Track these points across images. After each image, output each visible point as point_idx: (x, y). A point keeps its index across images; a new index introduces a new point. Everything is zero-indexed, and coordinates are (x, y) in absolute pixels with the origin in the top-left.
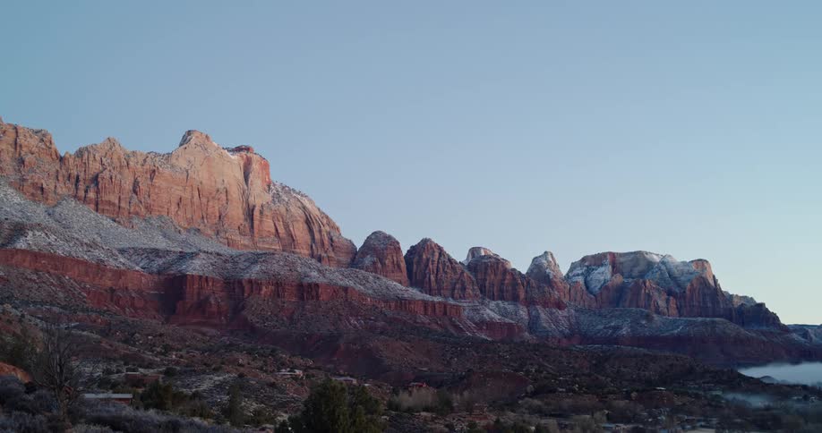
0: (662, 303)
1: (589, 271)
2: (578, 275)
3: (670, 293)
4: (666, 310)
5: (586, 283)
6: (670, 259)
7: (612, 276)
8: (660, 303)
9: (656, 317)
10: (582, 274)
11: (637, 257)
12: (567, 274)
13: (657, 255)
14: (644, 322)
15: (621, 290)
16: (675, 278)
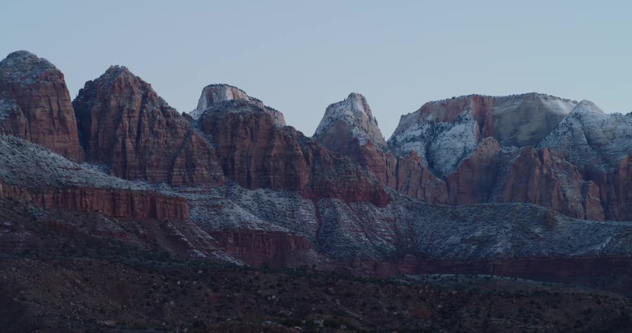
0: (573, 193)
1: (435, 131)
2: (414, 139)
3: (588, 174)
4: (580, 206)
5: (429, 153)
6: (589, 108)
7: (479, 140)
8: (569, 193)
9: (561, 220)
10: (422, 137)
11: (528, 105)
12: (394, 138)
13: (566, 101)
14: (537, 230)
15: (495, 168)
16: (600, 145)
